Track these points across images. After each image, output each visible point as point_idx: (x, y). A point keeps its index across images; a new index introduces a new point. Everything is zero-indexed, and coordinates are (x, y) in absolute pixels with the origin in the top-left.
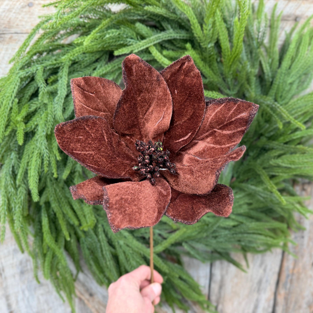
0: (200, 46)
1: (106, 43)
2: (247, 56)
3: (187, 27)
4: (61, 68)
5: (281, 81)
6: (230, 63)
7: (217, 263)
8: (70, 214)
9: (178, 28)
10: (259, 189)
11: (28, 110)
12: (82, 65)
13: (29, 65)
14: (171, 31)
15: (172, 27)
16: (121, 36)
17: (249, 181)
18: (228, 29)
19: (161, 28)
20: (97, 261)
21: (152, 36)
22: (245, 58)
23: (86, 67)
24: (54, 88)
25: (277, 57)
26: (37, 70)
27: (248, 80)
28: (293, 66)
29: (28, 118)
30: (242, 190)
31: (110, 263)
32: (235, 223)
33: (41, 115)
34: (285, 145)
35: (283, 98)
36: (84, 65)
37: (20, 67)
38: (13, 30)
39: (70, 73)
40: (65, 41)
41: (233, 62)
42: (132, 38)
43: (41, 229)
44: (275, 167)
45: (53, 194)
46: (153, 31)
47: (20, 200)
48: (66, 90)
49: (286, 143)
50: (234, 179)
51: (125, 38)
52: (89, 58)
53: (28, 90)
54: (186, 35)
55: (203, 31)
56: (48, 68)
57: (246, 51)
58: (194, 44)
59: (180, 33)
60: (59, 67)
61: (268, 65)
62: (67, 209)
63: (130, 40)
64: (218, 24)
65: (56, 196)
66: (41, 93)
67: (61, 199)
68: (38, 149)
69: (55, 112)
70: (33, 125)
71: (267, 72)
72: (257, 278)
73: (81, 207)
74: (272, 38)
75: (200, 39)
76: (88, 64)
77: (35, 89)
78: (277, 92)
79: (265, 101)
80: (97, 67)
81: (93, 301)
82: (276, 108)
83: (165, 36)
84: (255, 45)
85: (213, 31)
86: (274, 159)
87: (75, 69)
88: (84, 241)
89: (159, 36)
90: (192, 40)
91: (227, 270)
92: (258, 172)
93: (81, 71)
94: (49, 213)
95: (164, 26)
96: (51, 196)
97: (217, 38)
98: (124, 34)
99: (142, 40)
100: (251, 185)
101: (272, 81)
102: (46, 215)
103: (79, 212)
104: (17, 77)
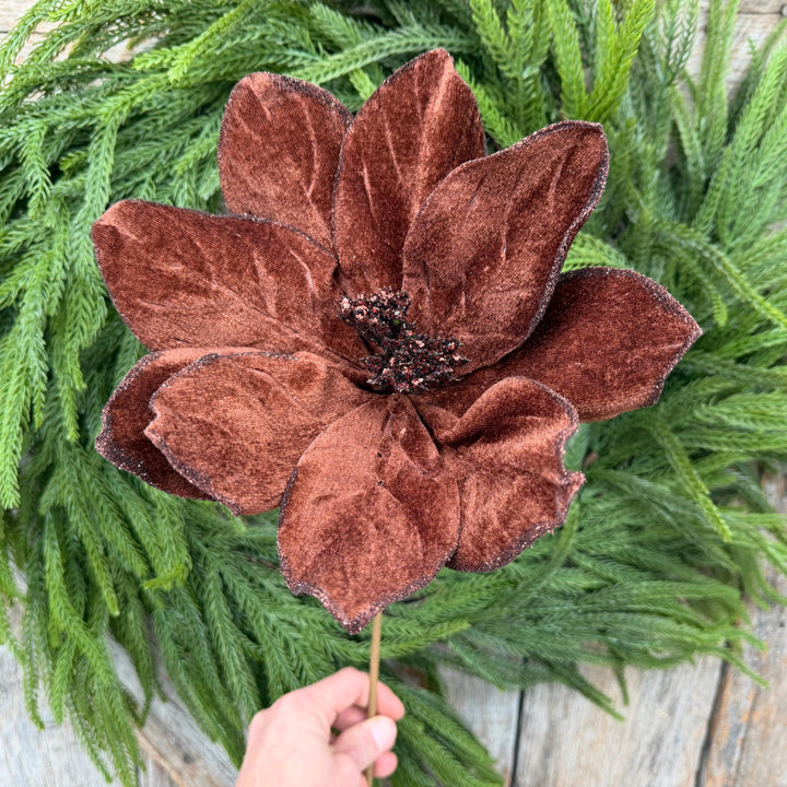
0: (499, 73)
1: (225, 63)
2: (637, 107)
3: (462, 19)
4: (97, 128)
5: (733, 181)
7: (541, 690)
8: (121, 542)
9: (438, 20)
10: (664, 488)
11: (2, 248)
12: (160, 122)
13: (6, 118)
14: (417, 28)
15: (419, 20)
16: (270, 43)
17: (635, 465)
18: (581, 27)
19: (390, 22)
20: (195, 673)
21: (358, 42)
22: (631, 113)
23: (170, 128)
24: (74, 185)
25: (724, 113)
26: (29, 132)
27: (638, 176)
28: (767, 139)
29: (2, 269)
30: (612, 488)
31: (240, 680)
32: (595, 582)
33: (37, 261)
34: (741, 366)
35: (736, 229)
36: (165, 122)
39: (124, 144)
40: (116, 53)
42: (300, 49)
43: (41, 580)
44: (709, 426)
45: (75, 485)
46: (362, 28)
48: (109, 191)
49: (742, 360)
50: (594, 455)
51: (279, 47)
52: (179, 102)
53: (6, 191)
54: (457, 42)
55: (507, 29)
56: (60, 127)
57: (635, 93)
58: (483, 68)
59: (442, 36)
60: (93, 126)
61: (695, 135)
62: (114, 529)
63: (296, 53)
64: (551, 9)
65: (83, 490)
66: (34, 198)
67: (98, 499)
68: (21, 359)
69: (75, 255)
70: (13, 289)
71: (694, 155)
72: (648, 732)
73: (153, 524)
74: (710, 60)
75: (499, 52)
76: (176, 119)
77: (24, 187)
78: (720, 214)
79: (683, 239)
80: (202, 129)
81: (192, 776)
82: (712, 262)
83: (397, 43)
84: (660, 75)
85: (535, 29)
86: (707, 403)
87: (140, 133)
88: (164, 617)
89: (381, 44)
90: (476, 55)
91: (566, 707)
92: (660, 441)
93: (156, 140)
94: (66, 538)
95: (395, 13)
96: (69, 492)
97: (549, 52)
98: (277, 36)
99: (331, 53)
100: (641, 475)
101: (708, 181)
102: (56, 544)
103: (148, 539)
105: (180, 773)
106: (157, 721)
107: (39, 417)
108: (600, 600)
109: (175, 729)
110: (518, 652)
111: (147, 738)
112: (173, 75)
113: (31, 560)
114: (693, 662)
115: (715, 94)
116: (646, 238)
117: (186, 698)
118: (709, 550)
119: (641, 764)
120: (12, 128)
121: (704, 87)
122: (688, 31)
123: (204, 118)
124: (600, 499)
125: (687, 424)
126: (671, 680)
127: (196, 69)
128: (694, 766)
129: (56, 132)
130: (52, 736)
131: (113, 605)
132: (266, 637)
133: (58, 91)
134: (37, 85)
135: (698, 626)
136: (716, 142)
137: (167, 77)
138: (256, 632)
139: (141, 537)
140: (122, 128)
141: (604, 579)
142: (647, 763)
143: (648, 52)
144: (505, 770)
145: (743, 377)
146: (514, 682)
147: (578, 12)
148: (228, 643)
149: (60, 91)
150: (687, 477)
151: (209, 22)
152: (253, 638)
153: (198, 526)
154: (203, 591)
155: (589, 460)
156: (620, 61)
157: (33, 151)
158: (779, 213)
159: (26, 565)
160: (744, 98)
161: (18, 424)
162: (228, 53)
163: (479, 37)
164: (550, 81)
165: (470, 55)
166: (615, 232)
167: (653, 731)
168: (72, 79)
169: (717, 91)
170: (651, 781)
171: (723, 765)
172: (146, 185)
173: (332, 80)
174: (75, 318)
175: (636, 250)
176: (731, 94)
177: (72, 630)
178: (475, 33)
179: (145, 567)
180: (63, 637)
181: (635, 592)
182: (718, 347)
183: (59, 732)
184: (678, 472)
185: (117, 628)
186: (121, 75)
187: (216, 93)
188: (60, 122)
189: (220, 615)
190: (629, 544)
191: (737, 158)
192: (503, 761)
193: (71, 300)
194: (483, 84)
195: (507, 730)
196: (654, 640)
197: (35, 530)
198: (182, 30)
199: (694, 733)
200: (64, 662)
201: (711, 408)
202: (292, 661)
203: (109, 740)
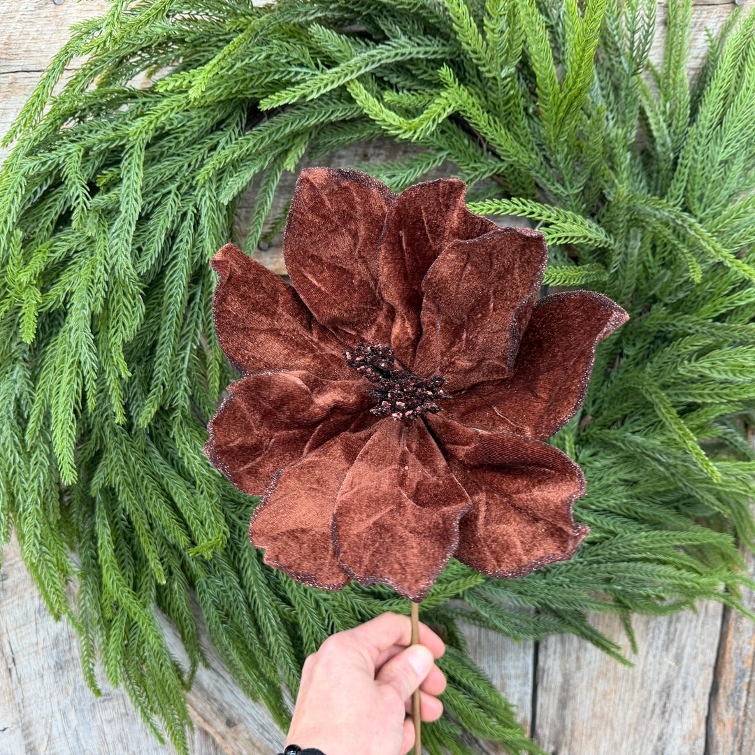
0: (479, 74)
1: (236, 82)
2: (606, 97)
3: (443, 29)
4: (127, 147)
5: (699, 157)
6: (561, 115)
7: (553, 641)
8: (165, 517)
9: (422, 31)
10: (656, 441)
11: (49, 257)
12: (182, 139)
13: (45, 145)
14: (404, 40)
15: (405, 33)
16: (275, 61)
17: (627, 424)
18: (551, 28)
19: (379, 36)
20: (238, 637)
21: (352, 56)
22: (601, 103)
23: (190, 144)
24: (110, 198)
25: (687, 96)
26: (68, 154)
27: (611, 158)
28: (728, 117)
29: (49, 277)
30: (607, 445)
31: (277, 640)
32: (598, 535)
33: (80, 267)
34: (718, 324)
35: (705, 200)
36: (186, 138)
37: (27, 150)
39: (151, 161)
40: (138, 82)
41: (567, 113)
42: (301, 65)
43: (96, 558)
44: (693, 381)
45: (122, 467)
46: (355, 43)
47: (36, 484)
48: (141, 201)
49: (719, 319)
50: (589, 417)
51: (283, 64)
52: (197, 120)
53: (49, 208)
54: (440, 49)
55: (483, 33)
56: (95, 149)
57: (603, 84)
58: (465, 71)
59: (427, 45)
60: (123, 146)
61: (662, 118)
62: (158, 505)
63: (299, 69)
64: (522, 13)
65: (129, 471)
66: (76, 211)
67: (142, 479)
68: (72, 353)
69: (114, 259)
70: (61, 293)
71: (662, 136)
72: (658, 681)
73: (192, 499)
74: (671, 49)
75: (478, 56)
76: (195, 136)
77: (65, 203)
78: (689, 187)
79: (657, 209)
80: (218, 142)
81: (235, 739)
82: (685, 229)
83: (387, 54)
84: (625, 66)
85: (510, 33)
86: (690, 361)
87: (165, 149)
88: (205, 586)
89: (373, 56)
90: (457, 59)
91: (578, 658)
92: (649, 399)
93: (178, 155)
94: (114, 517)
95: (383, 27)
96: (117, 474)
97: (523, 52)
98: (281, 56)
99: (329, 67)
100: (633, 433)
102: (107, 522)
103: (188, 513)
104: (19, 174)
105: (223, 738)
106: (202, 689)
107: (91, 403)
108: (603, 552)
109: (217, 695)
110: (530, 604)
111: (192, 706)
112: (193, 94)
113: (83, 540)
114: (693, 608)
115: (678, 80)
116: (622, 212)
119: (653, 712)
120: (53, 152)
121: (667, 77)
122: (648, 24)
123: (220, 132)
124: (594, 458)
125: (672, 381)
126: (676, 630)
127: (211, 88)
128: (704, 713)
129: (91, 153)
130: (105, 709)
131: (160, 576)
132: (298, 598)
134: (72, 113)
135: (697, 572)
136: (680, 124)
137: (187, 97)
138: (290, 595)
139: (183, 511)
140: (148, 146)
141: (606, 532)
142: (658, 711)
143: (613, 47)
144: (524, 721)
146: (526, 632)
147: (547, 16)
148: (264, 606)
149: (91, 118)
150: (675, 427)
151: (220, 48)
152: (289, 603)
153: (232, 501)
154: (240, 561)
155: (584, 423)
156: (584, 50)
157: (73, 170)
158: (744, 184)
159: (78, 546)
160: (705, 82)
161: (71, 411)
162: (239, 72)
163: (460, 43)
164: (525, 79)
165: (452, 61)
166: (594, 210)
167: (662, 679)
168: (102, 107)
169: (680, 76)
170: (663, 728)
171: (731, 710)
172: (172, 195)
173: (330, 91)
174: (117, 315)
175: (614, 224)
176: (692, 79)
177: (124, 600)
178: (456, 40)
179: (187, 539)
180: (116, 606)
181: (635, 542)
182: (697, 310)
183: (111, 705)
185: (163, 600)
186: (145, 100)
187: (229, 110)
188: (94, 144)
189: (256, 580)
190: (626, 498)
191: (701, 136)
192: (522, 715)
193: (113, 299)
194: (466, 85)
195: (524, 684)
196: (657, 587)
197: (86, 512)
198: (196, 57)
199: (701, 680)
200: (118, 631)
201: (693, 364)
202: (323, 619)
203: (159, 704)
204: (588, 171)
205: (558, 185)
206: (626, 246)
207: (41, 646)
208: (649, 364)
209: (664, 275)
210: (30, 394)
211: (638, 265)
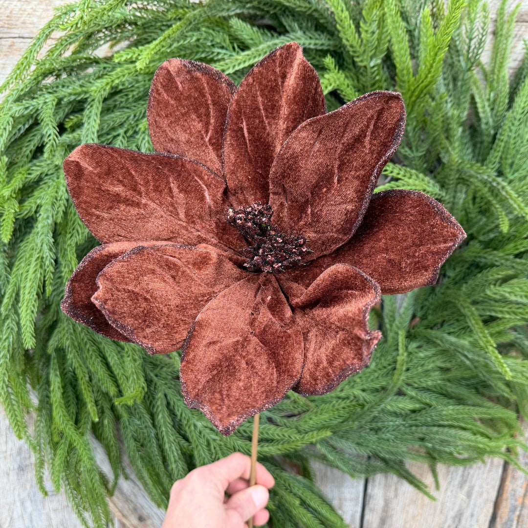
0: (354, 63)
2: (447, 85)
3: (330, 27)
4: (89, 100)
5: (513, 135)
6: (413, 99)
7: (379, 478)
8: (100, 372)
9: (313, 28)
10: (465, 342)
11: (26, 178)
12: (130, 96)
13: (31, 94)
14: (299, 33)
15: (301, 28)
16: (202, 44)
17: (446, 325)
18: (410, 32)
19: (282, 30)
20: (148, 461)
21: (260, 43)
22: (443, 89)
23: (137, 100)
24: (74, 138)
25: (507, 89)
26: (45, 103)
27: (447, 131)
29: (25, 192)
30: (430, 342)
31: (177, 466)
32: (417, 406)
33: (49, 187)
34: (518, 260)
35: (515, 167)
36: (133, 96)
37: (15, 97)
38: (16, 32)
39: (106, 111)
40: (102, 51)
41: (418, 98)
42: (222, 48)
43: (48, 397)
44: (496, 301)
45: (71, 334)
46: (263, 34)
47: (6, 344)
48: (96, 141)
49: (519, 256)
50: (417, 319)
51: (209, 47)
52: (143, 83)
53: (30, 141)
54: (326, 42)
55: (359, 33)
56: (65, 100)
57: (446, 76)
58: (344, 60)
59: (316, 39)
60: (86, 99)
61: (487, 104)
62: (96, 364)
63: (220, 50)
64: (389, 20)
65: (76, 338)
66: (48, 146)
67: (86, 344)
68: (38, 251)
70: (33, 205)
71: (486, 117)
72: (453, 509)
73: (122, 361)
74: (497, 53)
75: (354, 49)
76: (140, 94)
77: (42, 138)
78: (504, 156)
79: (479, 173)
82: (498, 190)
84: (463, 64)
85: (379, 34)
86: (495, 285)
87: (117, 103)
88: (127, 423)
89: (276, 44)
90: (339, 51)
91: (396, 490)
92: (462, 310)
93: (128, 108)
94: (64, 369)
95: (285, 23)
96: (67, 339)
97: (388, 49)
98: (208, 40)
99: (243, 50)
100: (449, 334)
101: (496, 134)
102: (58, 373)
103: (118, 371)
104: (8, 115)
106: (122, 492)
107: (49, 289)
108: (420, 418)
109: (133, 498)
110: (364, 452)
111: (115, 504)
112: (139, 65)
113: (41, 384)
114: (483, 462)
115: (500, 76)
116: (453, 173)
117: (141, 478)
118: (496, 385)
120: (35, 100)
121: (493, 72)
122: (482, 34)
124: (421, 349)
125: (481, 299)
126: (469, 474)
127: (154, 61)
129: (63, 102)
130: (52, 501)
131: (95, 415)
132: (195, 438)
133: (64, 76)
134: (51, 72)
135: (488, 437)
136: (500, 109)
137: (135, 67)
138: (188, 434)
139: (114, 369)
140: (105, 100)
141: (423, 403)
143: (455, 49)
145: (520, 267)
146: (361, 472)
147: (408, 22)
148: (169, 442)
150: (481, 335)
151: (163, 31)
152: (186, 439)
153: (151, 362)
154: (154, 406)
155: (414, 323)
156: (436, 55)
157: (48, 115)
159: (38, 387)
160: (520, 79)
161: (35, 293)
162: (175, 50)
163: (341, 39)
164: (388, 68)
165: (335, 51)
166: (432, 168)
167: (456, 508)
168: (74, 68)
169: (502, 74)
172: (120, 138)
173: (243, 69)
174: (73, 224)
175: (447, 181)
176: (511, 76)
177: (67, 430)
178: (338, 37)
179: (116, 390)
180: (61, 434)
181: (444, 412)
182: (502, 247)
183: (57, 498)
184: (475, 332)
185: (96, 430)
188: (65, 96)
189: (165, 422)
190: (441, 380)
191: (515, 119)
192: (353, 527)
193: (71, 213)
194: (344, 70)
195: (356, 505)
196: (458, 446)
197: (44, 363)
198: (145, 36)
199: (485, 510)
200: (62, 451)
201: (498, 288)
202: (212, 454)
203: (90, 505)
204: (430, 140)
205: (407, 149)
206: (454, 197)
207: (9, 453)
208: (464, 285)
209: (481, 219)
210: (7, 277)
211: (462, 211)
